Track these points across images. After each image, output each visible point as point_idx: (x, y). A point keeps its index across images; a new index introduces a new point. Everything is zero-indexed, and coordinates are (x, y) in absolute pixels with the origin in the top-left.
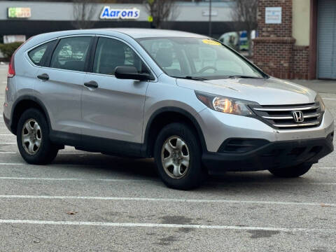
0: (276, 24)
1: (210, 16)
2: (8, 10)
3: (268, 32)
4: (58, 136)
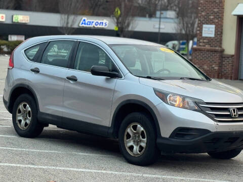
0: (211, 38)
1: (159, 28)
2: (13, 16)
3: (204, 42)
4: (44, 116)
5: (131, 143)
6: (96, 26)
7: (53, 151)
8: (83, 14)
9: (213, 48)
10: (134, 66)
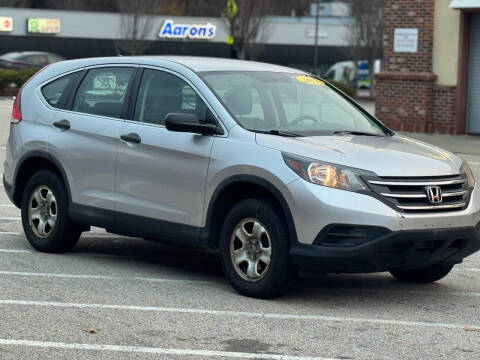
0: (409, 54)
1: (316, 37)
2: (27, 21)
3: (397, 63)
4: (80, 211)
5: (244, 257)
6: (191, 36)
7: (98, 277)
8: (167, 13)
9: (416, 74)
10: (249, 112)
